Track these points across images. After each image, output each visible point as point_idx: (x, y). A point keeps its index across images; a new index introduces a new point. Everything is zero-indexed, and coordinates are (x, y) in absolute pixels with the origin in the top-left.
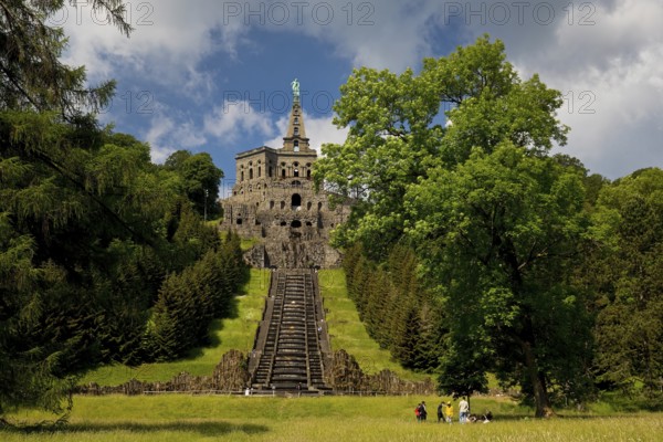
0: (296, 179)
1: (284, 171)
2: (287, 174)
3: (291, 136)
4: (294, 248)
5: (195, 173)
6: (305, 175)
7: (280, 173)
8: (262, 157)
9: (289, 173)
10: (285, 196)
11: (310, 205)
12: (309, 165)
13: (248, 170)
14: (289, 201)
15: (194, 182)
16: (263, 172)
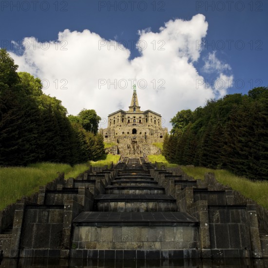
0: (134, 123)
1: (129, 121)
2: (130, 121)
3: (132, 106)
4: (134, 147)
5: (87, 116)
6: (139, 122)
7: (127, 121)
8: (120, 114)
9: (132, 121)
10: (129, 130)
11: (141, 133)
12: (140, 117)
13: (113, 121)
14: (131, 132)
15: (86, 120)
16: (120, 121)
